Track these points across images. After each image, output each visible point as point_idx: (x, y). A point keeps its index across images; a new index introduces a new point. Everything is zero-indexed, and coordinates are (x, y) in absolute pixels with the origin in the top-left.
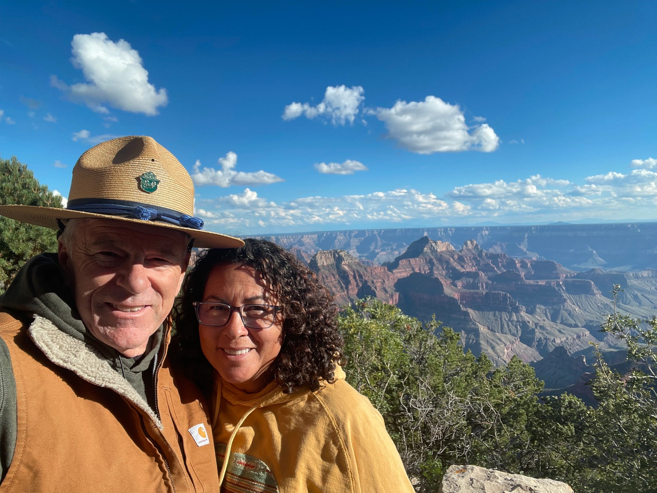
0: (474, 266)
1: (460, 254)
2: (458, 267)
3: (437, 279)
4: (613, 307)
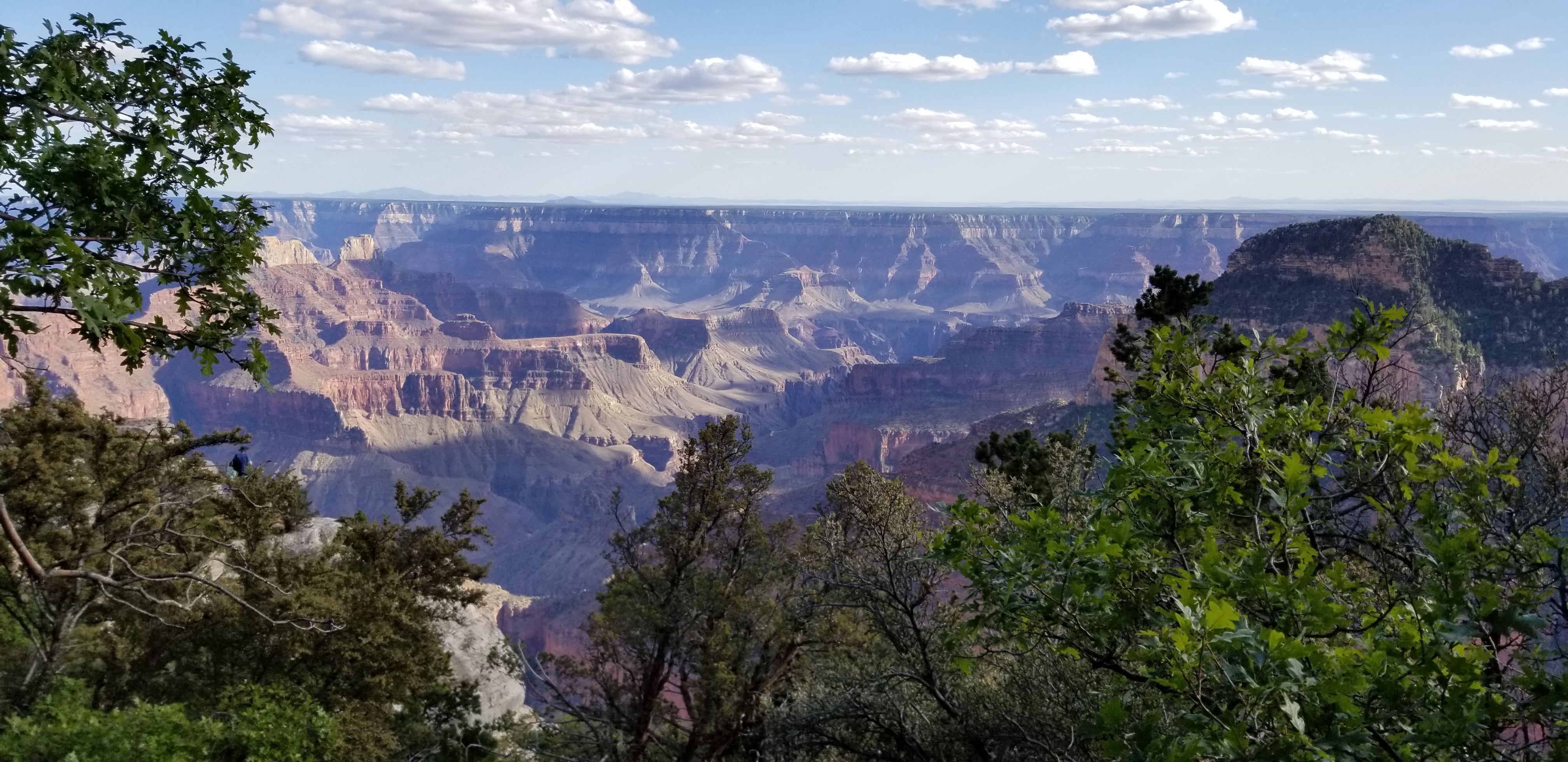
1: (332, 273)
2: (331, 312)
4: (682, 393)
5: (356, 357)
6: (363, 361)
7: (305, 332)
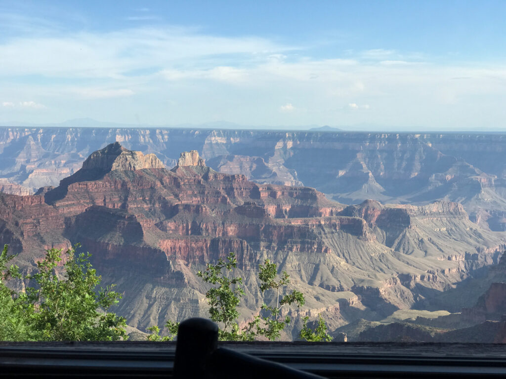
0: (196, 196)
1: (173, 174)
2: (170, 198)
3: (132, 218)
4: (391, 258)
5: (183, 227)
6: (187, 230)
7: (155, 210)
